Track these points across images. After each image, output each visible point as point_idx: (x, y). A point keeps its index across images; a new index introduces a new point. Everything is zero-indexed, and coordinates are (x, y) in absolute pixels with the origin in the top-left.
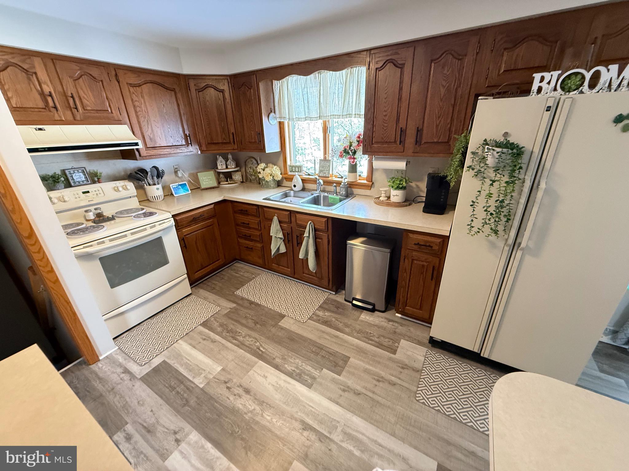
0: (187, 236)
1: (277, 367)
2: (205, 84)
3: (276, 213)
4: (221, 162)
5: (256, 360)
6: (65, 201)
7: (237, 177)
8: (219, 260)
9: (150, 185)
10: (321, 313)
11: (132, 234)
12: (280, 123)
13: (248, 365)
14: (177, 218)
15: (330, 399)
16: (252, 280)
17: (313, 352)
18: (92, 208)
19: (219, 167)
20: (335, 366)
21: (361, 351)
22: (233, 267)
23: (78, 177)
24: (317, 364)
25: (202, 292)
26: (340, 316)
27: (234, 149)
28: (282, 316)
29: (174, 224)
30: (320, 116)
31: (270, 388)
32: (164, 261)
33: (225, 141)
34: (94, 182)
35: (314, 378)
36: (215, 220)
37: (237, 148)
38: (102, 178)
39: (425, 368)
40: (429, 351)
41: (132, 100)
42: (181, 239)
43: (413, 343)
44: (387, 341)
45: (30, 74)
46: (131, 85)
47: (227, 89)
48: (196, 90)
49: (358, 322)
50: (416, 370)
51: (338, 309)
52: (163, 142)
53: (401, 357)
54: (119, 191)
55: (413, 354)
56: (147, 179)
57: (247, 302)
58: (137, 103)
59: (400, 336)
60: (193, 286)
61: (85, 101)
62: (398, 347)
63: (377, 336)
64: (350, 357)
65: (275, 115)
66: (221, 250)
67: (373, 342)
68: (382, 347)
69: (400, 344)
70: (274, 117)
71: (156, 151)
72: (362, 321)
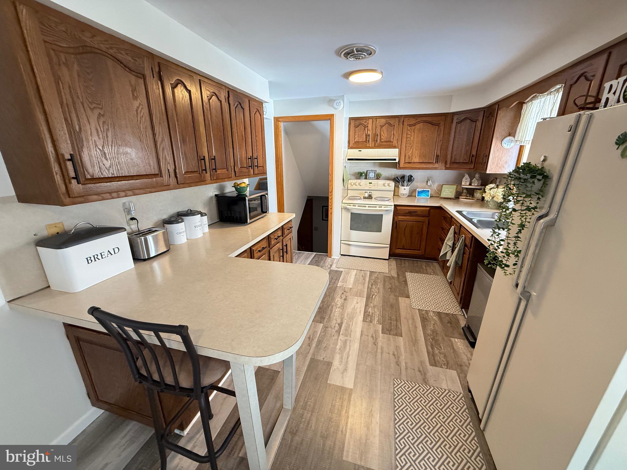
0: (400, 222)
1: (366, 305)
2: (464, 117)
3: (455, 223)
4: (466, 179)
5: (365, 296)
6: (360, 185)
7: (478, 195)
8: (419, 250)
9: (403, 186)
10: (431, 314)
11: (369, 207)
12: (521, 146)
13: (360, 295)
14: (398, 208)
15: (362, 331)
16: (428, 274)
17: (390, 318)
18: (368, 192)
19: (463, 183)
20: (388, 330)
21: (414, 342)
22: (430, 264)
23: (372, 175)
24: (382, 321)
25: (393, 263)
26: (441, 325)
27: (470, 169)
28: (408, 297)
29: (393, 210)
31: (353, 306)
32: (379, 229)
33: (465, 161)
34: (377, 179)
35: (371, 322)
36: (427, 219)
37: (473, 168)
38: (381, 177)
39: (434, 389)
40: (462, 395)
41: (407, 134)
42: (395, 222)
43: (460, 381)
44: (442, 360)
45: (366, 127)
46: (410, 125)
47: (481, 119)
48: (457, 123)
49: (445, 338)
50: (425, 381)
51: (448, 323)
52: (417, 160)
53: (431, 370)
54: (385, 186)
55: (443, 380)
56: (403, 182)
57: (404, 279)
58: (409, 136)
59: (458, 370)
60: (390, 255)
61: (382, 137)
62: (443, 368)
63: (441, 352)
64: (402, 337)
65: (513, 139)
66: (423, 243)
67: (431, 350)
68: (432, 356)
69: (448, 370)
70: (512, 141)
71: (410, 165)
72: (450, 340)
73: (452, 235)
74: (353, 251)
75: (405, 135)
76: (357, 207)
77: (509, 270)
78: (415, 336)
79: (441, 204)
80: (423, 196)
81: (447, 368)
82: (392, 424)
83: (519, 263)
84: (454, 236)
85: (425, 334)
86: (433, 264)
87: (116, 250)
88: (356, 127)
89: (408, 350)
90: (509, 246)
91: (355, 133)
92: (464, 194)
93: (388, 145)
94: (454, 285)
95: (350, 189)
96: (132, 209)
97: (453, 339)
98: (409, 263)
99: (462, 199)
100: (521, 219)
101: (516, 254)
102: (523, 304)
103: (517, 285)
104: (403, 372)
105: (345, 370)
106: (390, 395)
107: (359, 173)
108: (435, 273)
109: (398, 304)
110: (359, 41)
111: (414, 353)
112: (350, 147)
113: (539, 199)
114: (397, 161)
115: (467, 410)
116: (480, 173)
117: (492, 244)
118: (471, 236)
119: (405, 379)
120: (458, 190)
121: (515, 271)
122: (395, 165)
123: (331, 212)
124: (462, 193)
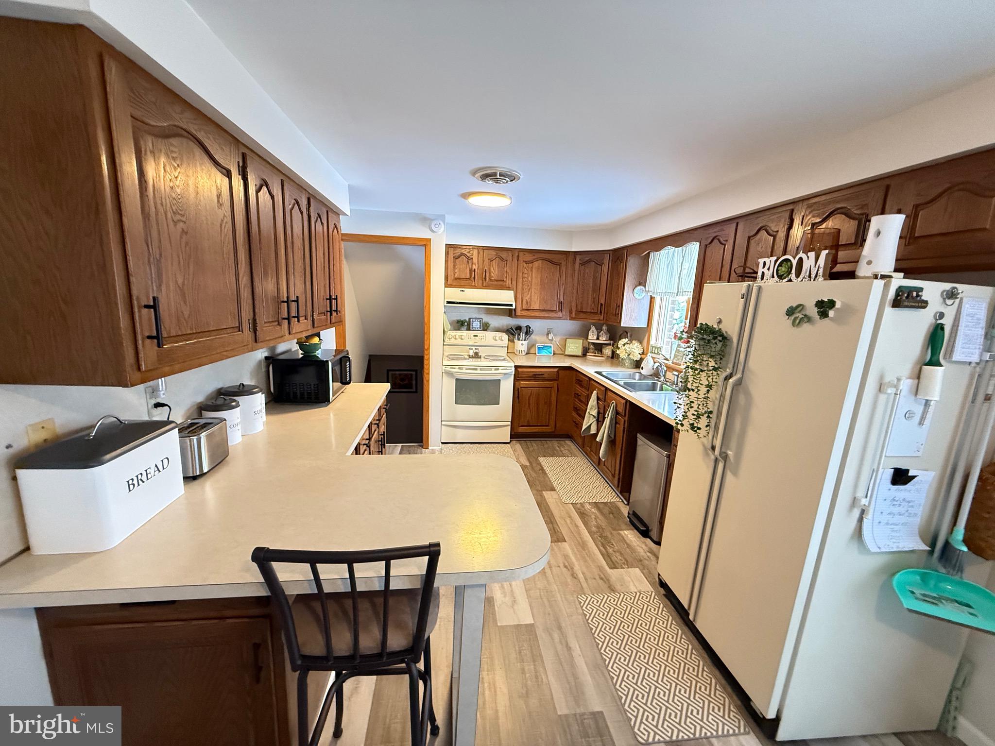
0: (523, 389)
2: (588, 259)
3: (597, 387)
4: (593, 332)
6: (462, 339)
7: (608, 351)
8: (548, 426)
9: (519, 340)
10: (588, 506)
12: (651, 297)
14: (520, 370)
16: (565, 457)
18: (474, 348)
19: (590, 337)
21: (582, 545)
22: (562, 442)
23: (476, 324)
25: (518, 446)
26: (603, 518)
27: (599, 320)
28: (553, 489)
29: (514, 373)
30: (678, 292)
32: (496, 401)
33: (592, 311)
34: (484, 330)
36: (555, 384)
38: (489, 328)
39: (625, 595)
40: (653, 594)
41: (523, 273)
42: (516, 389)
43: (646, 578)
44: (621, 560)
45: (469, 259)
46: (526, 262)
47: (606, 262)
48: (580, 264)
49: (614, 532)
50: (612, 589)
51: (610, 514)
52: (536, 306)
53: (614, 574)
54: (496, 340)
55: (629, 582)
56: (519, 335)
57: (539, 467)
58: (526, 276)
59: (640, 566)
60: (513, 436)
61: (492, 274)
62: (624, 568)
63: (615, 550)
64: (566, 542)
65: (644, 289)
66: (553, 417)
67: (604, 550)
68: (607, 556)
69: (630, 569)
70: (643, 291)
71: (529, 312)
72: (620, 534)
73: (595, 402)
74: (461, 435)
75: (520, 274)
76: (464, 371)
77: (702, 433)
78: (580, 538)
79: (572, 364)
80: (544, 353)
81: (628, 568)
82: (596, 650)
83: (713, 424)
84: (598, 403)
85: (590, 532)
86: (565, 442)
87: (165, 461)
88: (456, 258)
89: (579, 556)
90: (700, 407)
91: (455, 266)
92: (591, 350)
93: (500, 285)
94: (604, 465)
95: (446, 345)
96: (160, 387)
97: (621, 532)
98: (537, 445)
99: (590, 356)
100: (707, 379)
101: (707, 415)
102: (721, 466)
103: (713, 448)
104: (585, 585)
105: (514, 602)
106: (580, 617)
107: (458, 322)
108: (573, 455)
109: (545, 499)
110: (502, 165)
111: (588, 559)
112: (447, 285)
113: (721, 359)
114: (514, 307)
115: (665, 609)
116: (607, 325)
117: (678, 407)
118: (624, 401)
119: (589, 593)
120: (584, 345)
121: (708, 433)
122: (511, 313)
123: (427, 379)
124: (589, 349)
